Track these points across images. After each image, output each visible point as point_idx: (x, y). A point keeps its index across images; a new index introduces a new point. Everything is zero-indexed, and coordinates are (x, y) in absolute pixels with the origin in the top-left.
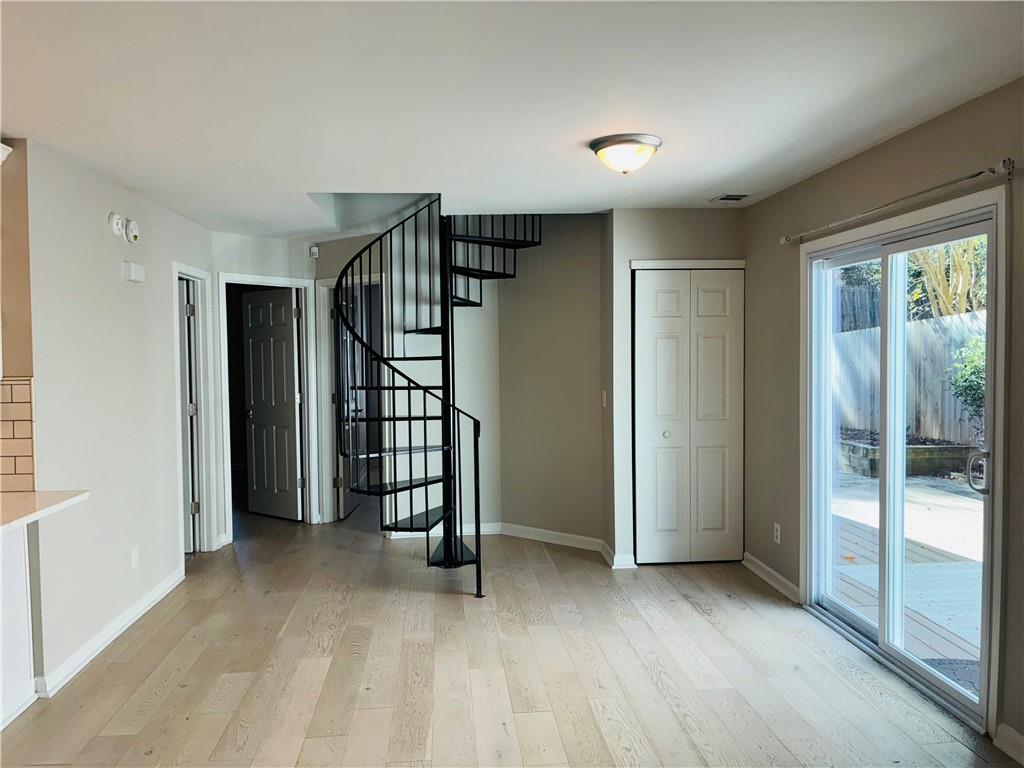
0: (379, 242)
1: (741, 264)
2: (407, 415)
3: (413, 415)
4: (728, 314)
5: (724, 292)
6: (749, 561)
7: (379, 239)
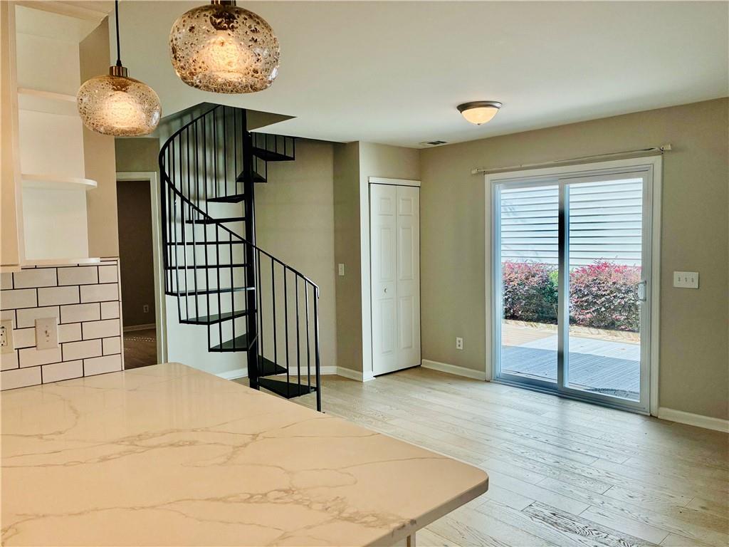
1: (418, 183)
4: (413, 214)
5: (410, 200)
6: (427, 364)
7: (179, 132)
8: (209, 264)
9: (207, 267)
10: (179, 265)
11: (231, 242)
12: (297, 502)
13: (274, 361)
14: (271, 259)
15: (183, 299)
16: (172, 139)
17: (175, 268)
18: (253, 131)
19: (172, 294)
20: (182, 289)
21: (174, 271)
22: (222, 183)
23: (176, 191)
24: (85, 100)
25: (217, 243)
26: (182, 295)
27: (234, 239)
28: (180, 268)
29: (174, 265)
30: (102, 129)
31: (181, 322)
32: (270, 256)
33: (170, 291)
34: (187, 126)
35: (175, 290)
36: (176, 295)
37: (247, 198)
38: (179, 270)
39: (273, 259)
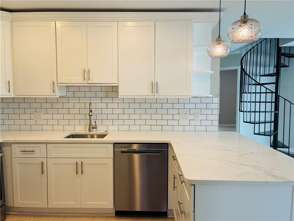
0: (250, 51)
2: (254, 111)
3: (256, 111)
7: (250, 50)
8: (256, 101)
9: (255, 102)
10: (245, 101)
11: (266, 93)
12: (256, 169)
13: (283, 143)
14: (284, 99)
15: (245, 113)
16: (247, 53)
17: (243, 102)
18: (281, 46)
19: (242, 111)
20: (245, 110)
21: (243, 103)
22: (268, 68)
23: (247, 74)
24: (209, 49)
25: (260, 93)
26: (245, 112)
27: (268, 91)
28: (245, 102)
29: (243, 101)
30: (213, 56)
31: (244, 122)
32: (284, 98)
33: (241, 110)
34: (254, 47)
35: (243, 110)
36: (243, 112)
37: (277, 75)
38: (245, 103)
39: (285, 99)
